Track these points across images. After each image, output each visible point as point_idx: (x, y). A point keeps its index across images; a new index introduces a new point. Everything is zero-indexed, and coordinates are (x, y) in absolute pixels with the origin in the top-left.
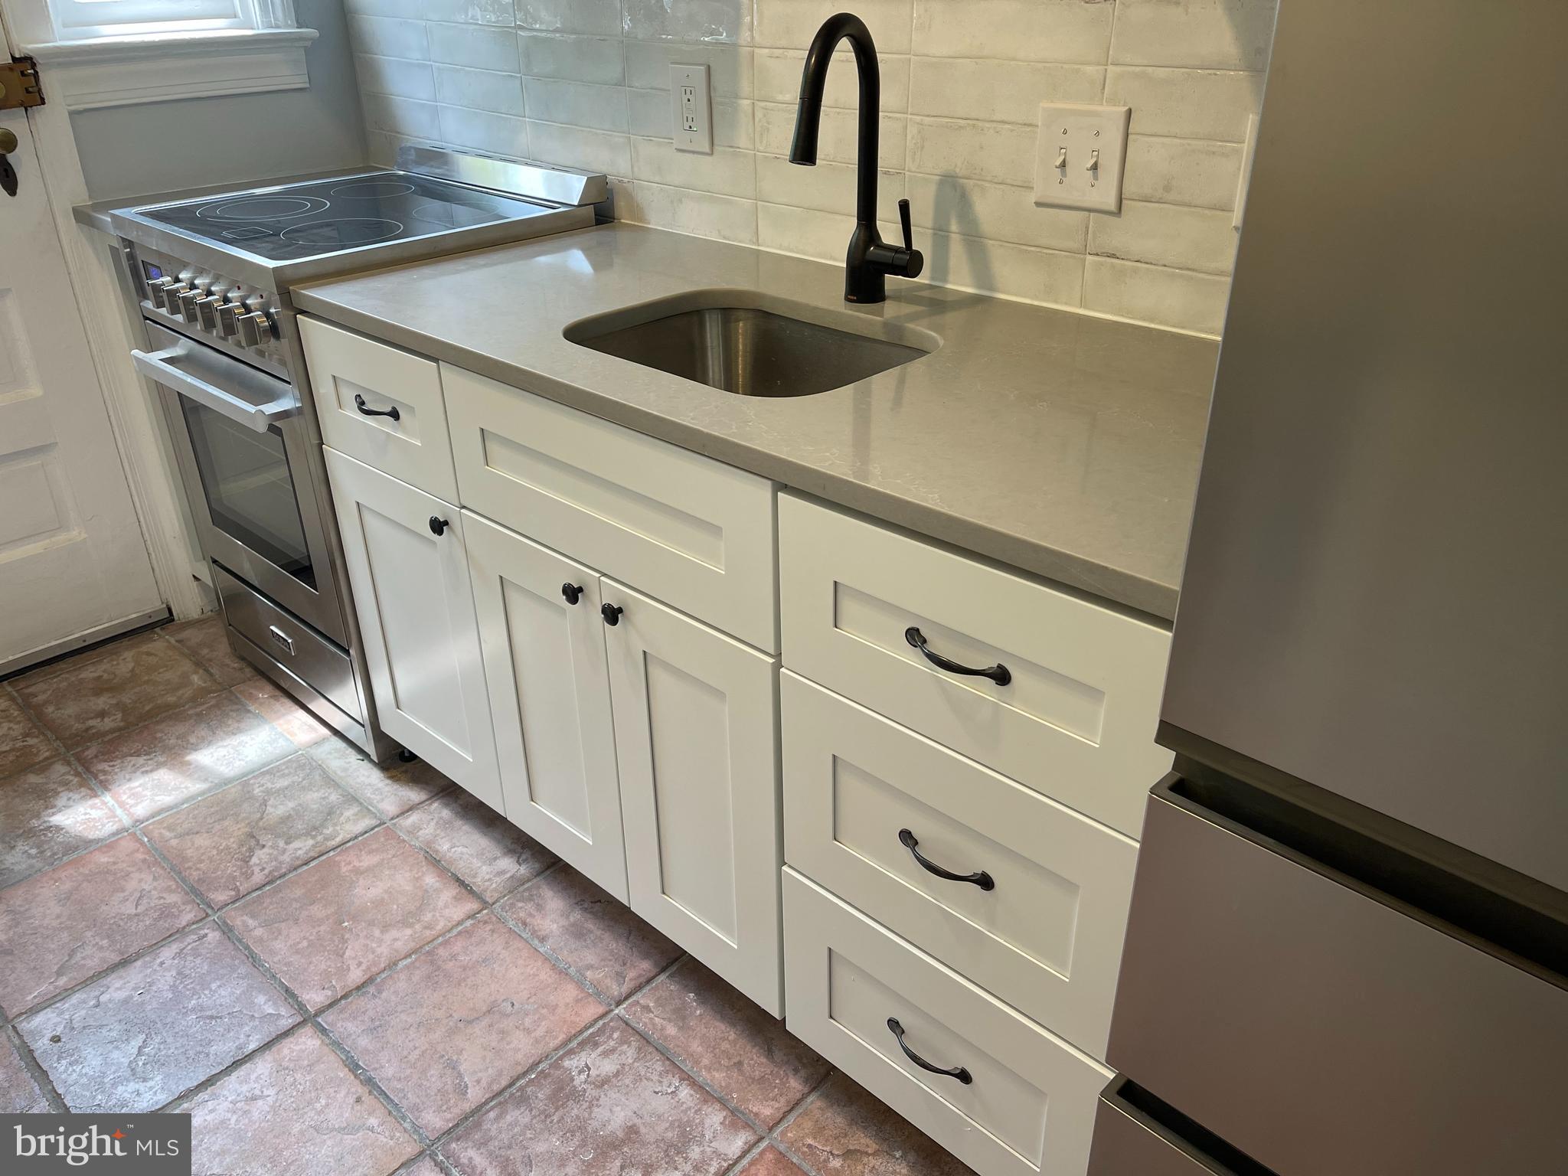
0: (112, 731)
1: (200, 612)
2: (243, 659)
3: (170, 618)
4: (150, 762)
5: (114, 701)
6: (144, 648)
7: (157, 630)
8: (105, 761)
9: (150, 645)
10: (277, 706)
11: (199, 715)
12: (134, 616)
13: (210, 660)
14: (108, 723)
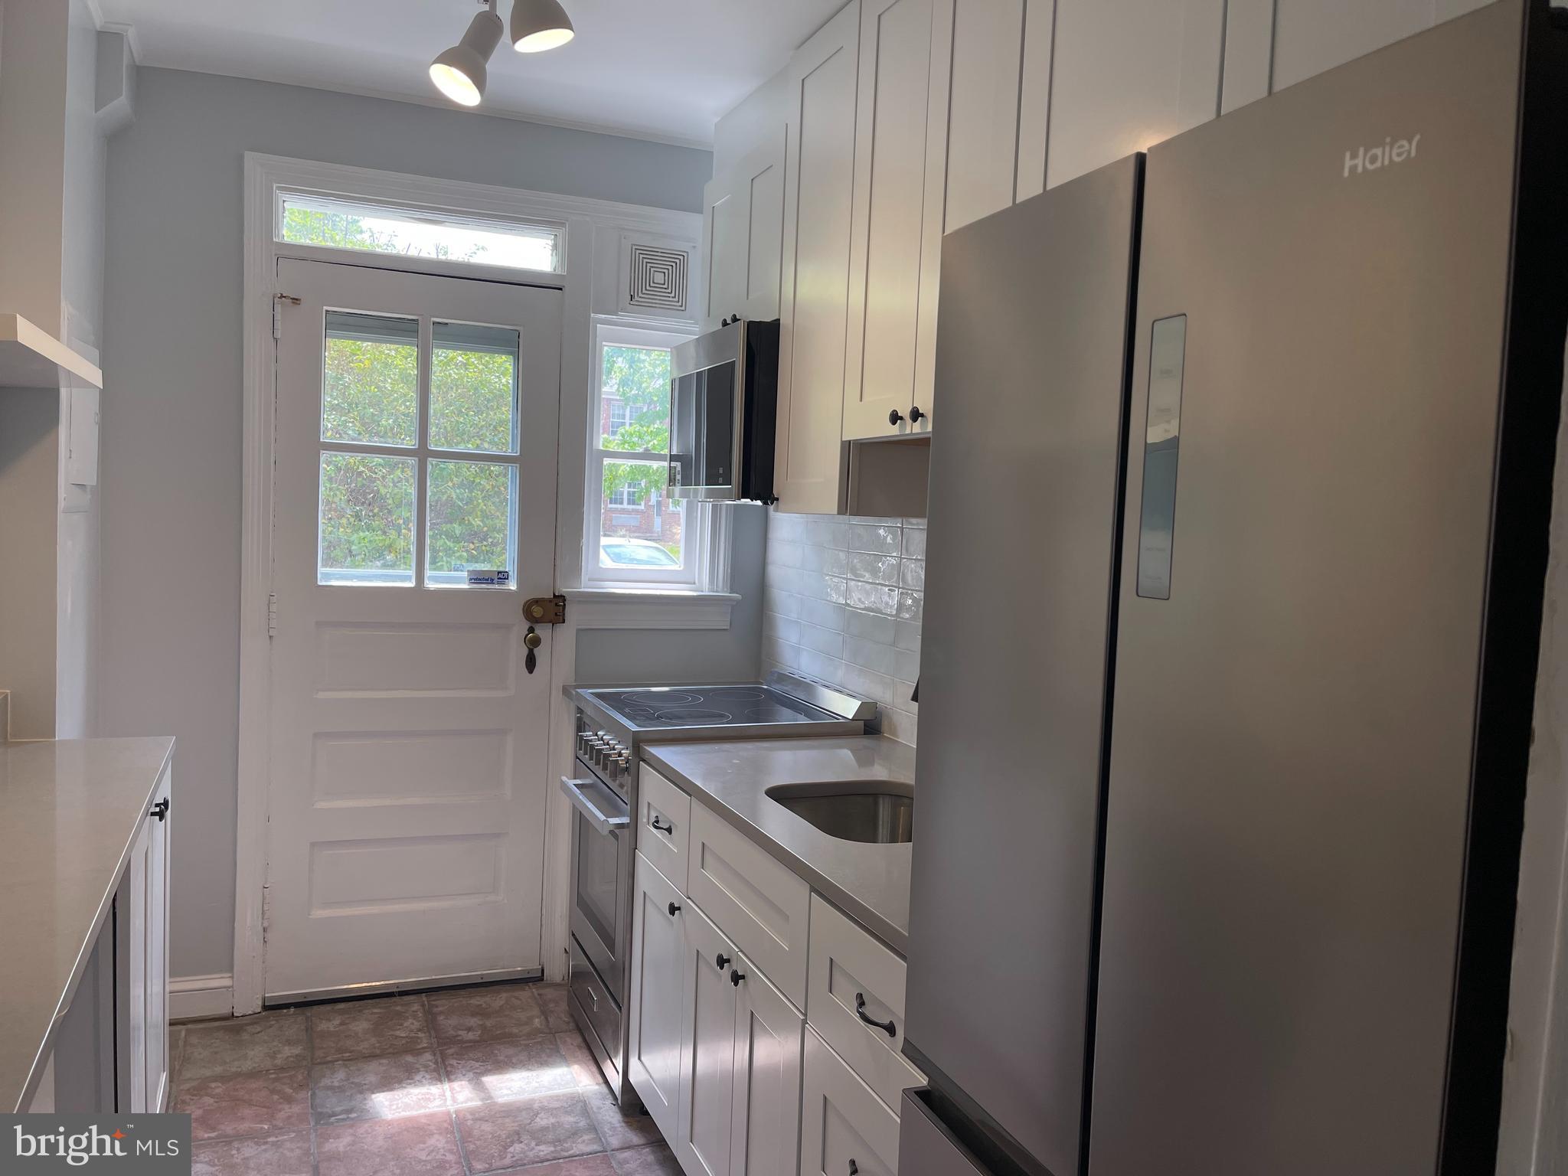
0: (470, 1041)
1: (562, 978)
2: (572, 1016)
3: (541, 979)
4: (482, 1067)
5: (481, 1023)
6: (516, 994)
7: (530, 984)
8: (456, 1059)
9: (520, 993)
10: (579, 1053)
11: (527, 1046)
12: (519, 969)
13: (552, 1012)
14: (471, 1036)
